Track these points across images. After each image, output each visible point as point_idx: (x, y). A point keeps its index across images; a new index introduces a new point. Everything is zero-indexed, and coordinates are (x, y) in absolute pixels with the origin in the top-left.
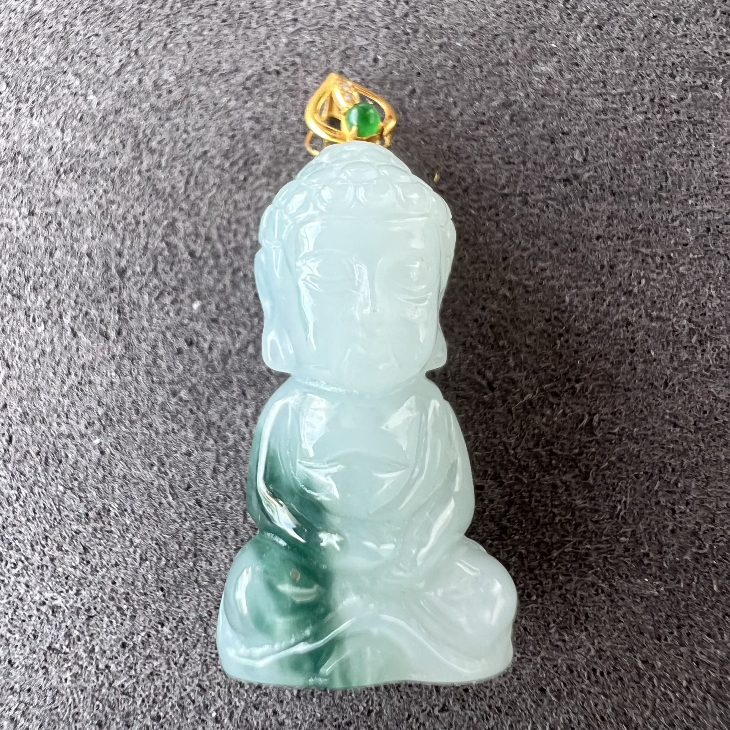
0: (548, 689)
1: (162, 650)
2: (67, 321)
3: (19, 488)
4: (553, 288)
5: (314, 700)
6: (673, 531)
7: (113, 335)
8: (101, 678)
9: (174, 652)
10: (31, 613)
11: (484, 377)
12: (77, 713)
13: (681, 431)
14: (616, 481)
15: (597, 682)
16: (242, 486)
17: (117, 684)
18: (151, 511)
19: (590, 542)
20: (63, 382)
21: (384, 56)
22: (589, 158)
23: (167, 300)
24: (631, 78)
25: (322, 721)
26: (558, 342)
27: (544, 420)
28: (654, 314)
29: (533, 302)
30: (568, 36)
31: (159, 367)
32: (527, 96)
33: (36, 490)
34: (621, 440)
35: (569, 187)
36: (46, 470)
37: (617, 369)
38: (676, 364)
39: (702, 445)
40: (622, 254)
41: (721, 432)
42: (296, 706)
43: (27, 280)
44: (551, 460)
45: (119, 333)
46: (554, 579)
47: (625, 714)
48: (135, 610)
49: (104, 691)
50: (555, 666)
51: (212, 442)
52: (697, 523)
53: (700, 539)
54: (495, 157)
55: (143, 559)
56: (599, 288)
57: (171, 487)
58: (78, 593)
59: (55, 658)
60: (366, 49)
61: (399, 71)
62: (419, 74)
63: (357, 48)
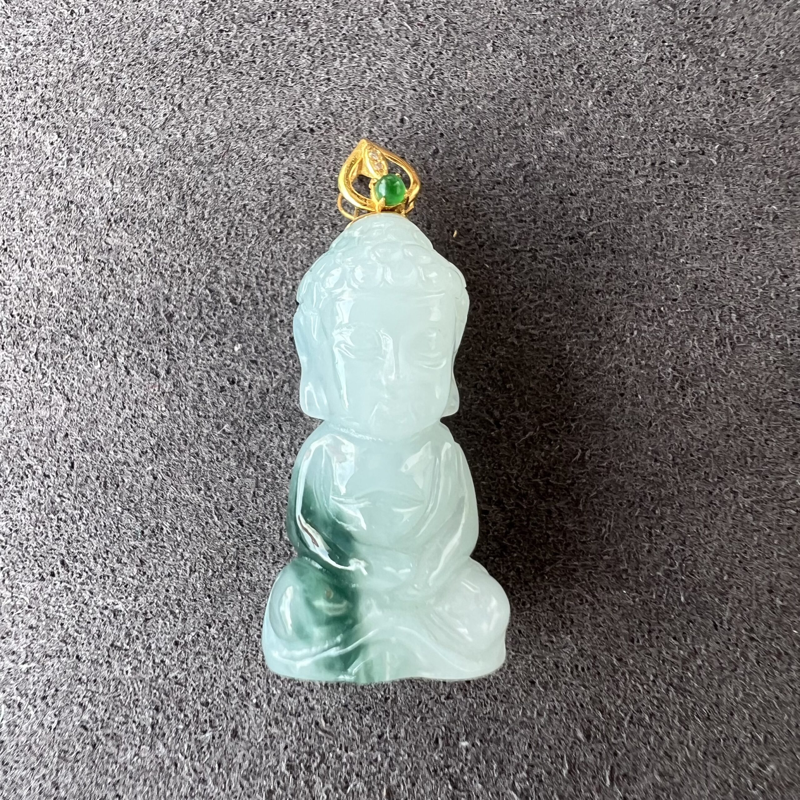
0: (537, 681)
1: (209, 648)
2: (121, 360)
3: (81, 509)
4: (555, 337)
5: (340, 689)
6: (649, 551)
7: (163, 373)
8: (158, 670)
9: (220, 649)
10: (95, 616)
11: (491, 415)
12: (137, 700)
13: (661, 465)
14: (602, 508)
15: (578, 676)
16: (278, 509)
17: (171, 675)
18: (198, 529)
19: (578, 560)
20: (118, 415)
21: (410, 117)
22: (593, 218)
23: (211, 342)
24: (636, 143)
25: (346, 706)
26: (558, 386)
27: (543, 454)
28: (643, 362)
29: (538, 350)
30: (580, 101)
31: (205, 402)
32: (540, 158)
33: (97, 510)
34: (608, 472)
35: (575, 245)
36: (105, 493)
37: (609, 410)
38: (660, 407)
39: (678, 478)
40: (618, 307)
41: (695, 467)
42: (324, 694)
43: (84, 321)
44: (547, 489)
45: (168, 372)
46: (546, 590)
47: (601, 702)
48: (186, 614)
49: (160, 681)
50: (544, 662)
51: (252, 469)
52: (670, 545)
53: (671, 558)
54: (508, 215)
55: (192, 571)
56: (596, 338)
57: (216, 508)
58: (136, 599)
59: (117, 654)
60: (394, 110)
61: (423, 132)
62: (442, 135)
63: (385, 109)
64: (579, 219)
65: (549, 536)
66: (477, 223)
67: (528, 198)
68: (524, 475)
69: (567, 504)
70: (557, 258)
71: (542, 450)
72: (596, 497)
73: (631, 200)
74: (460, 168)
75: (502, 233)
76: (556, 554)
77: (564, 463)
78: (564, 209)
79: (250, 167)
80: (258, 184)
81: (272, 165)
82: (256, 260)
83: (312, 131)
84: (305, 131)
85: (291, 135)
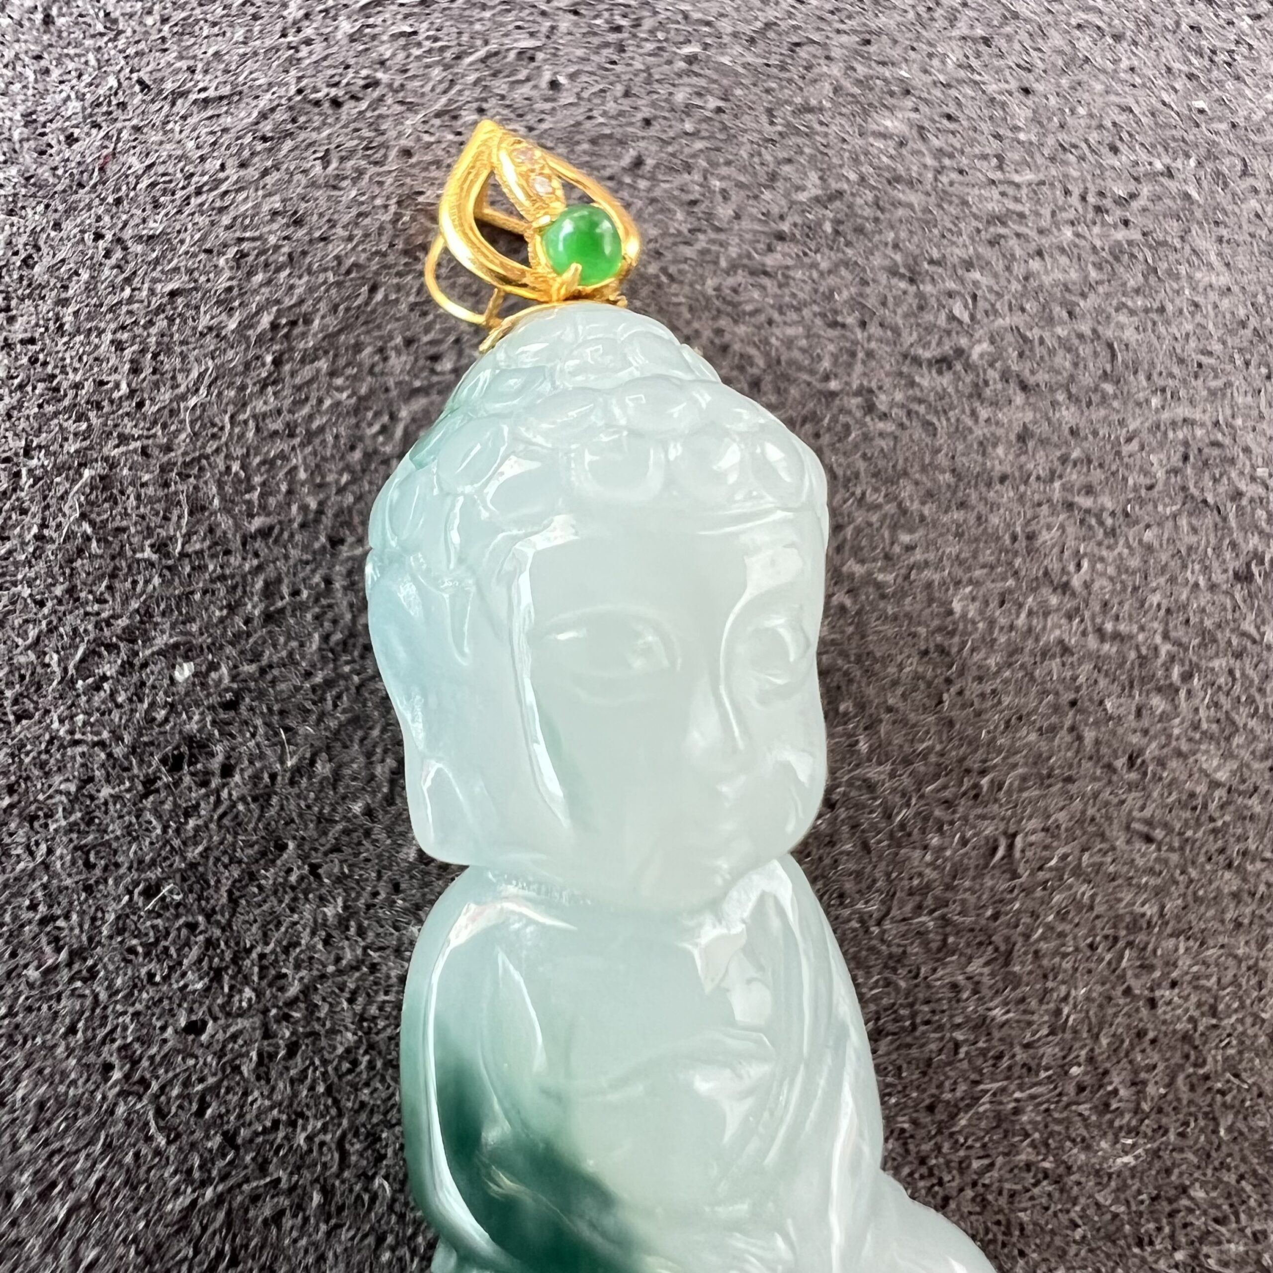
4: (929, 585)
6: (1153, 1041)
13: (1159, 849)
14: (1057, 960)
19: (1021, 1088)
21: (571, 77)
22: (980, 315)
23: (108, 666)
24: (1046, 152)
26: (945, 696)
27: (928, 857)
28: (1109, 627)
29: (895, 618)
30: (930, 56)
32: (862, 180)
34: (1061, 878)
35: (947, 376)
37: (1049, 741)
38: (1145, 722)
40: (1045, 510)
44: (945, 935)
46: (963, 1167)
52: (1192, 1020)
53: (1196, 1048)
54: (807, 312)
56: (1011, 582)
60: (532, 59)
61: (604, 114)
62: (647, 122)
63: (512, 55)
64: (952, 318)
65: (957, 1046)
66: (742, 330)
67: (843, 271)
68: (895, 912)
69: (987, 964)
70: (915, 407)
71: (926, 848)
72: (1043, 938)
73: (1047, 272)
74: (694, 203)
75: (796, 354)
76: (976, 1083)
77: (971, 873)
78: (920, 295)
79: (179, 194)
80: (203, 239)
81: (237, 191)
82: (214, 436)
83: (336, 103)
84: (317, 103)
85: (280, 115)
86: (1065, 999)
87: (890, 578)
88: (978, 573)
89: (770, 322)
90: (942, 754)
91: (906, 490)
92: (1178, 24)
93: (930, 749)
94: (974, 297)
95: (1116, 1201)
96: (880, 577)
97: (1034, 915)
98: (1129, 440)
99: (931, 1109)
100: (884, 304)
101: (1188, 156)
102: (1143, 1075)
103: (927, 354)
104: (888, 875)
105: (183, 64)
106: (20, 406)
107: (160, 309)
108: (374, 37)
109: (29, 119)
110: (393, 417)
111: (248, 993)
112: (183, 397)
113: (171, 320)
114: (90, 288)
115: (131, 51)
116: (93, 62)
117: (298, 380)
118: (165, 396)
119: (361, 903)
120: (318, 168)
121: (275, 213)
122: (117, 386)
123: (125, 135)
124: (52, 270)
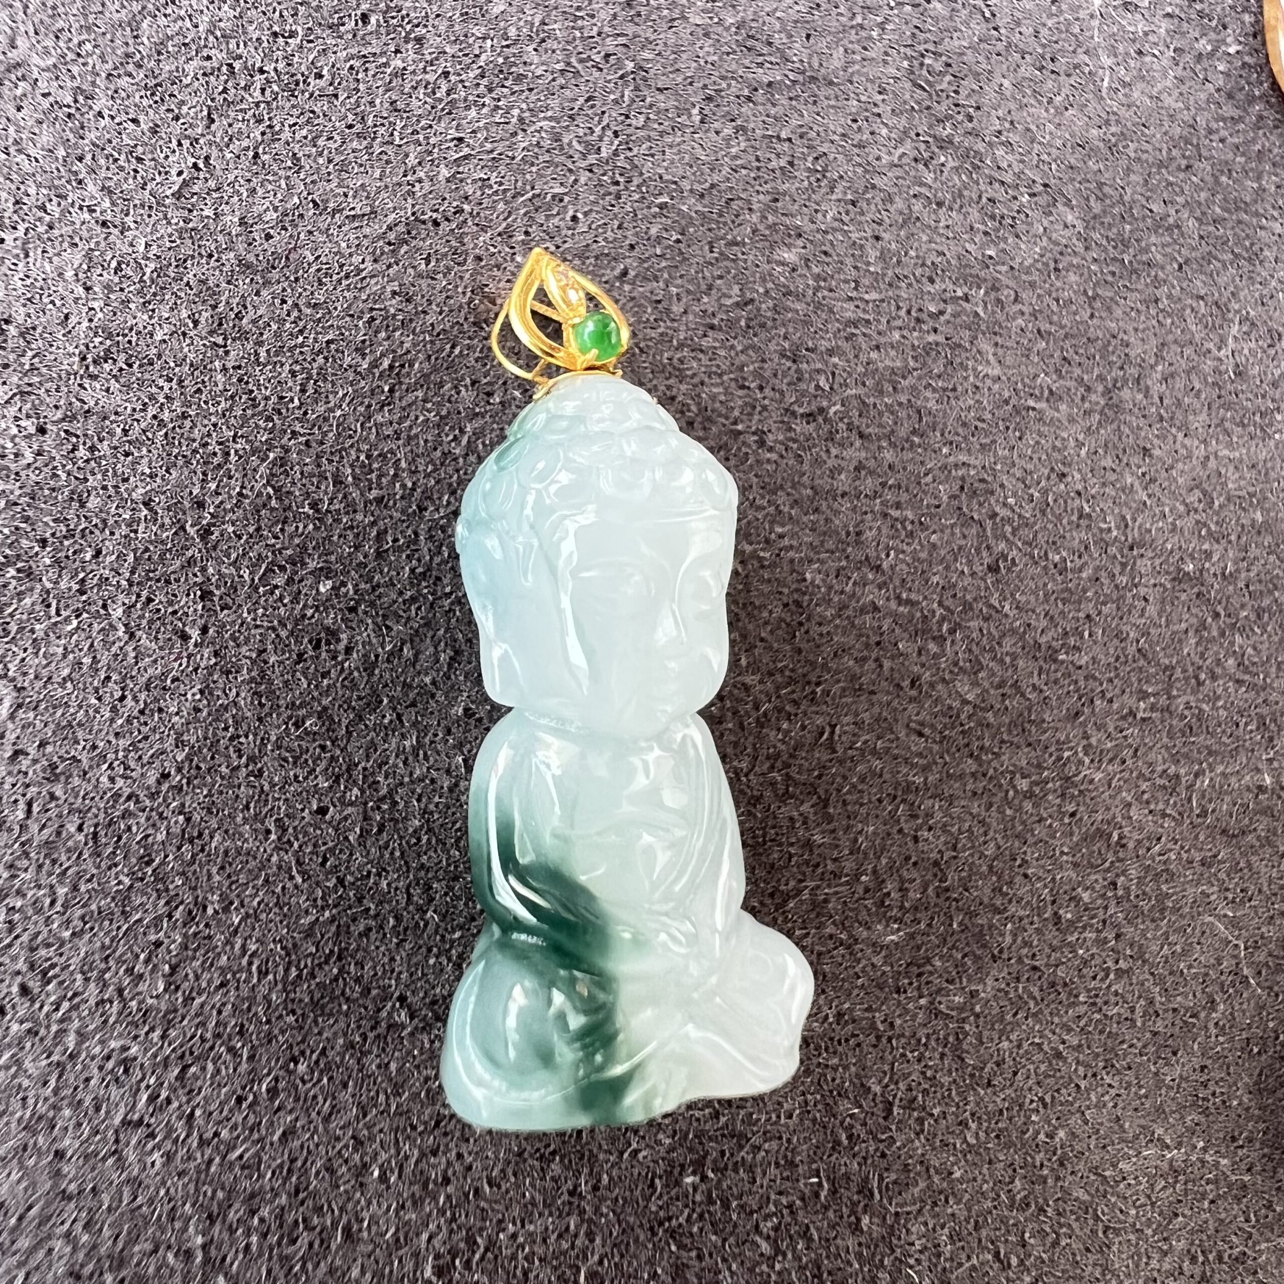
2: (117, 613)
3: (52, 886)
4: (792, 561)
7: (195, 634)
8: (208, 1151)
10: (88, 1074)
12: (174, 1209)
17: (233, 1155)
23: (279, 578)
26: (797, 633)
27: (780, 736)
28: (903, 595)
30: (816, 211)
31: (270, 683)
32: (767, 293)
34: (863, 756)
35: (813, 425)
36: (95, 853)
37: (862, 666)
38: (923, 659)
39: (947, 757)
40: (869, 517)
43: (42, 543)
48: (254, 1047)
49: (213, 1169)
54: (726, 378)
57: (298, 861)
59: (132, 1136)
60: (561, 200)
61: (605, 239)
62: (632, 247)
63: (549, 197)
64: (818, 387)
67: (751, 352)
68: (757, 769)
69: (813, 806)
70: (791, 444)
73: (881, 360)
74: (659, 302)
77: (806, 747)
78: (798, 371)
79: (335, 277)
80: (349, 307)
81: (372, 277)
82: (350, 437)
83: (436, 223)
84: (424, 222)
85: (401, 228)
86: (860, 832)
87: (767, 555)
88: (823, 556)
89: (702, 383)
90: (792, 670)
91: (781, 498)
92: (980, 197)
93: (786, 667)
94: (833, 374)
95: (885, 963)
96: (762, 554)
97: (845, 778)
98: (926, 475)
99: (772, 895)
100: (775, 375)
101: (979, 288)
102: (906, 885)
103: (801, 411)
104: (754, 745)
105: (341, 191)
106: (231, 409)
107: (320, 352)
108: (461, 181)
109: (242, 222)
110: (462, 431)
111: (356, 791)
112: (332, 410)
113: (326, 358)
114: (277, 335)
115: (308, 181)
116: (284, 186)
117: (404, 403)
118: (321, 408)
119: (427, 740)
120: (423, 266)
121: (394, 293)
122: (292, 400)
123: (302, 236)
124: (254, 322)
